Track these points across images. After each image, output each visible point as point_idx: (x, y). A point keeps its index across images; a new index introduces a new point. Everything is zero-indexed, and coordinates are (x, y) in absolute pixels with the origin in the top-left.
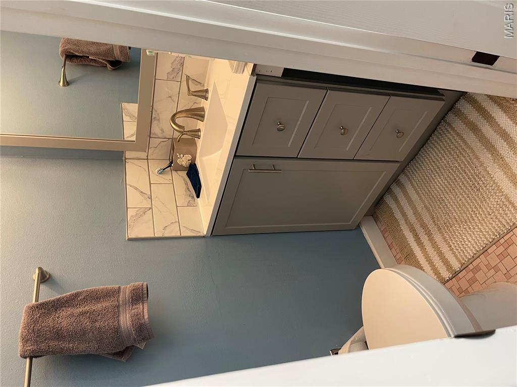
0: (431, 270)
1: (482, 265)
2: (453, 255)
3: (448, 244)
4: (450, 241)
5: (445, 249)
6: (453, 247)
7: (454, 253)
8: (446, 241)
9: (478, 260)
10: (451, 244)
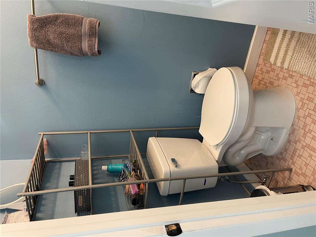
0: (276, 54)
1: (295, 78)
2: (290, 60)
3: (294, 52)
4: (295, 53)
5: (290, 53)
6: (293, 57)
7: (291, 59)
8: (294, 50)
9: (296, 74)
10: (295, 54)
